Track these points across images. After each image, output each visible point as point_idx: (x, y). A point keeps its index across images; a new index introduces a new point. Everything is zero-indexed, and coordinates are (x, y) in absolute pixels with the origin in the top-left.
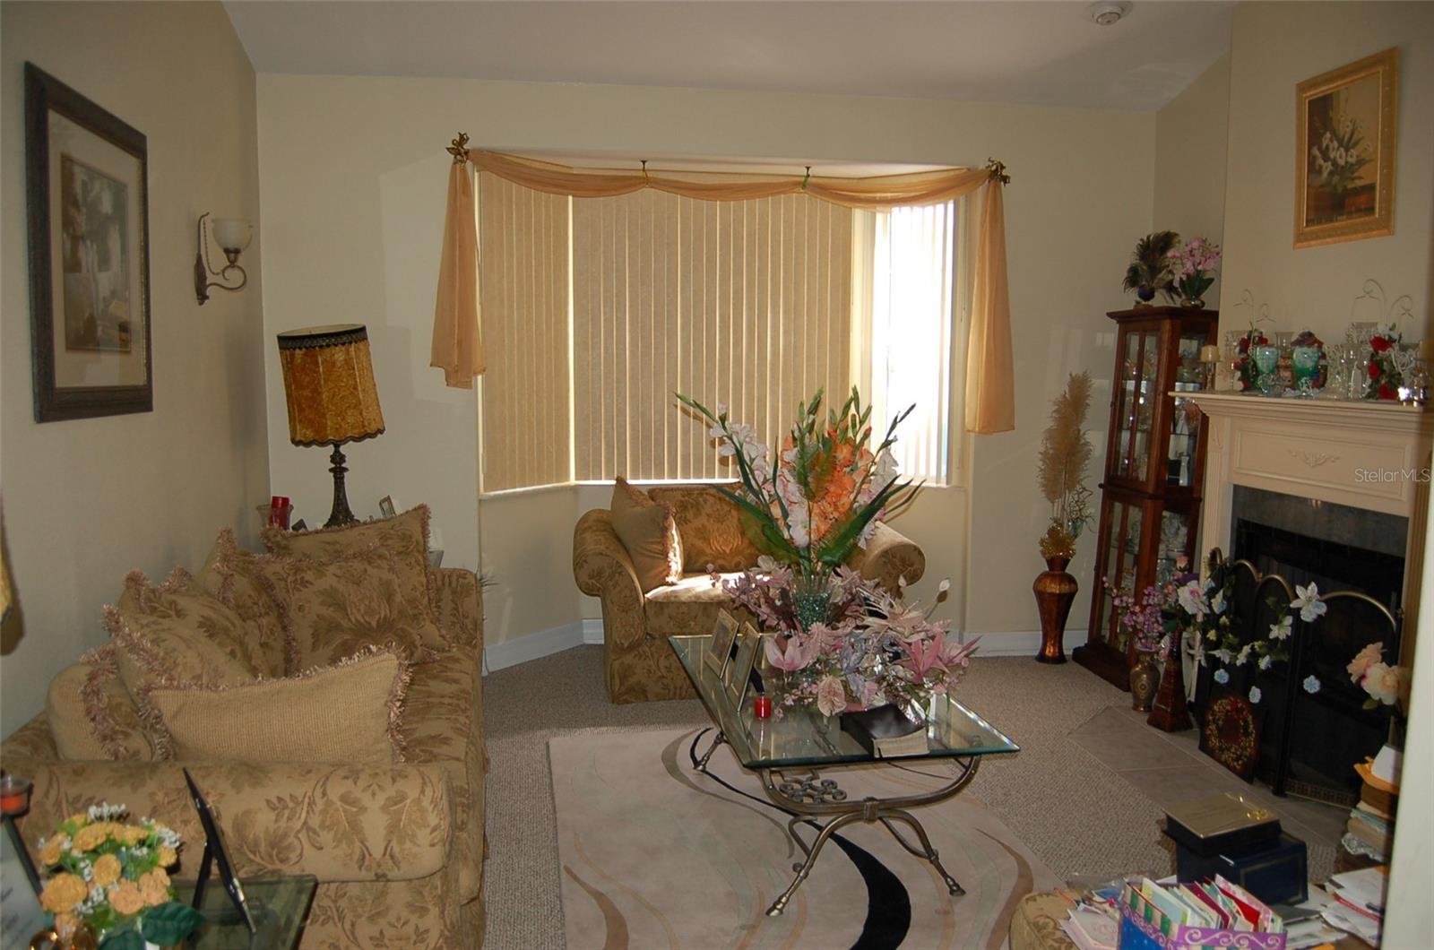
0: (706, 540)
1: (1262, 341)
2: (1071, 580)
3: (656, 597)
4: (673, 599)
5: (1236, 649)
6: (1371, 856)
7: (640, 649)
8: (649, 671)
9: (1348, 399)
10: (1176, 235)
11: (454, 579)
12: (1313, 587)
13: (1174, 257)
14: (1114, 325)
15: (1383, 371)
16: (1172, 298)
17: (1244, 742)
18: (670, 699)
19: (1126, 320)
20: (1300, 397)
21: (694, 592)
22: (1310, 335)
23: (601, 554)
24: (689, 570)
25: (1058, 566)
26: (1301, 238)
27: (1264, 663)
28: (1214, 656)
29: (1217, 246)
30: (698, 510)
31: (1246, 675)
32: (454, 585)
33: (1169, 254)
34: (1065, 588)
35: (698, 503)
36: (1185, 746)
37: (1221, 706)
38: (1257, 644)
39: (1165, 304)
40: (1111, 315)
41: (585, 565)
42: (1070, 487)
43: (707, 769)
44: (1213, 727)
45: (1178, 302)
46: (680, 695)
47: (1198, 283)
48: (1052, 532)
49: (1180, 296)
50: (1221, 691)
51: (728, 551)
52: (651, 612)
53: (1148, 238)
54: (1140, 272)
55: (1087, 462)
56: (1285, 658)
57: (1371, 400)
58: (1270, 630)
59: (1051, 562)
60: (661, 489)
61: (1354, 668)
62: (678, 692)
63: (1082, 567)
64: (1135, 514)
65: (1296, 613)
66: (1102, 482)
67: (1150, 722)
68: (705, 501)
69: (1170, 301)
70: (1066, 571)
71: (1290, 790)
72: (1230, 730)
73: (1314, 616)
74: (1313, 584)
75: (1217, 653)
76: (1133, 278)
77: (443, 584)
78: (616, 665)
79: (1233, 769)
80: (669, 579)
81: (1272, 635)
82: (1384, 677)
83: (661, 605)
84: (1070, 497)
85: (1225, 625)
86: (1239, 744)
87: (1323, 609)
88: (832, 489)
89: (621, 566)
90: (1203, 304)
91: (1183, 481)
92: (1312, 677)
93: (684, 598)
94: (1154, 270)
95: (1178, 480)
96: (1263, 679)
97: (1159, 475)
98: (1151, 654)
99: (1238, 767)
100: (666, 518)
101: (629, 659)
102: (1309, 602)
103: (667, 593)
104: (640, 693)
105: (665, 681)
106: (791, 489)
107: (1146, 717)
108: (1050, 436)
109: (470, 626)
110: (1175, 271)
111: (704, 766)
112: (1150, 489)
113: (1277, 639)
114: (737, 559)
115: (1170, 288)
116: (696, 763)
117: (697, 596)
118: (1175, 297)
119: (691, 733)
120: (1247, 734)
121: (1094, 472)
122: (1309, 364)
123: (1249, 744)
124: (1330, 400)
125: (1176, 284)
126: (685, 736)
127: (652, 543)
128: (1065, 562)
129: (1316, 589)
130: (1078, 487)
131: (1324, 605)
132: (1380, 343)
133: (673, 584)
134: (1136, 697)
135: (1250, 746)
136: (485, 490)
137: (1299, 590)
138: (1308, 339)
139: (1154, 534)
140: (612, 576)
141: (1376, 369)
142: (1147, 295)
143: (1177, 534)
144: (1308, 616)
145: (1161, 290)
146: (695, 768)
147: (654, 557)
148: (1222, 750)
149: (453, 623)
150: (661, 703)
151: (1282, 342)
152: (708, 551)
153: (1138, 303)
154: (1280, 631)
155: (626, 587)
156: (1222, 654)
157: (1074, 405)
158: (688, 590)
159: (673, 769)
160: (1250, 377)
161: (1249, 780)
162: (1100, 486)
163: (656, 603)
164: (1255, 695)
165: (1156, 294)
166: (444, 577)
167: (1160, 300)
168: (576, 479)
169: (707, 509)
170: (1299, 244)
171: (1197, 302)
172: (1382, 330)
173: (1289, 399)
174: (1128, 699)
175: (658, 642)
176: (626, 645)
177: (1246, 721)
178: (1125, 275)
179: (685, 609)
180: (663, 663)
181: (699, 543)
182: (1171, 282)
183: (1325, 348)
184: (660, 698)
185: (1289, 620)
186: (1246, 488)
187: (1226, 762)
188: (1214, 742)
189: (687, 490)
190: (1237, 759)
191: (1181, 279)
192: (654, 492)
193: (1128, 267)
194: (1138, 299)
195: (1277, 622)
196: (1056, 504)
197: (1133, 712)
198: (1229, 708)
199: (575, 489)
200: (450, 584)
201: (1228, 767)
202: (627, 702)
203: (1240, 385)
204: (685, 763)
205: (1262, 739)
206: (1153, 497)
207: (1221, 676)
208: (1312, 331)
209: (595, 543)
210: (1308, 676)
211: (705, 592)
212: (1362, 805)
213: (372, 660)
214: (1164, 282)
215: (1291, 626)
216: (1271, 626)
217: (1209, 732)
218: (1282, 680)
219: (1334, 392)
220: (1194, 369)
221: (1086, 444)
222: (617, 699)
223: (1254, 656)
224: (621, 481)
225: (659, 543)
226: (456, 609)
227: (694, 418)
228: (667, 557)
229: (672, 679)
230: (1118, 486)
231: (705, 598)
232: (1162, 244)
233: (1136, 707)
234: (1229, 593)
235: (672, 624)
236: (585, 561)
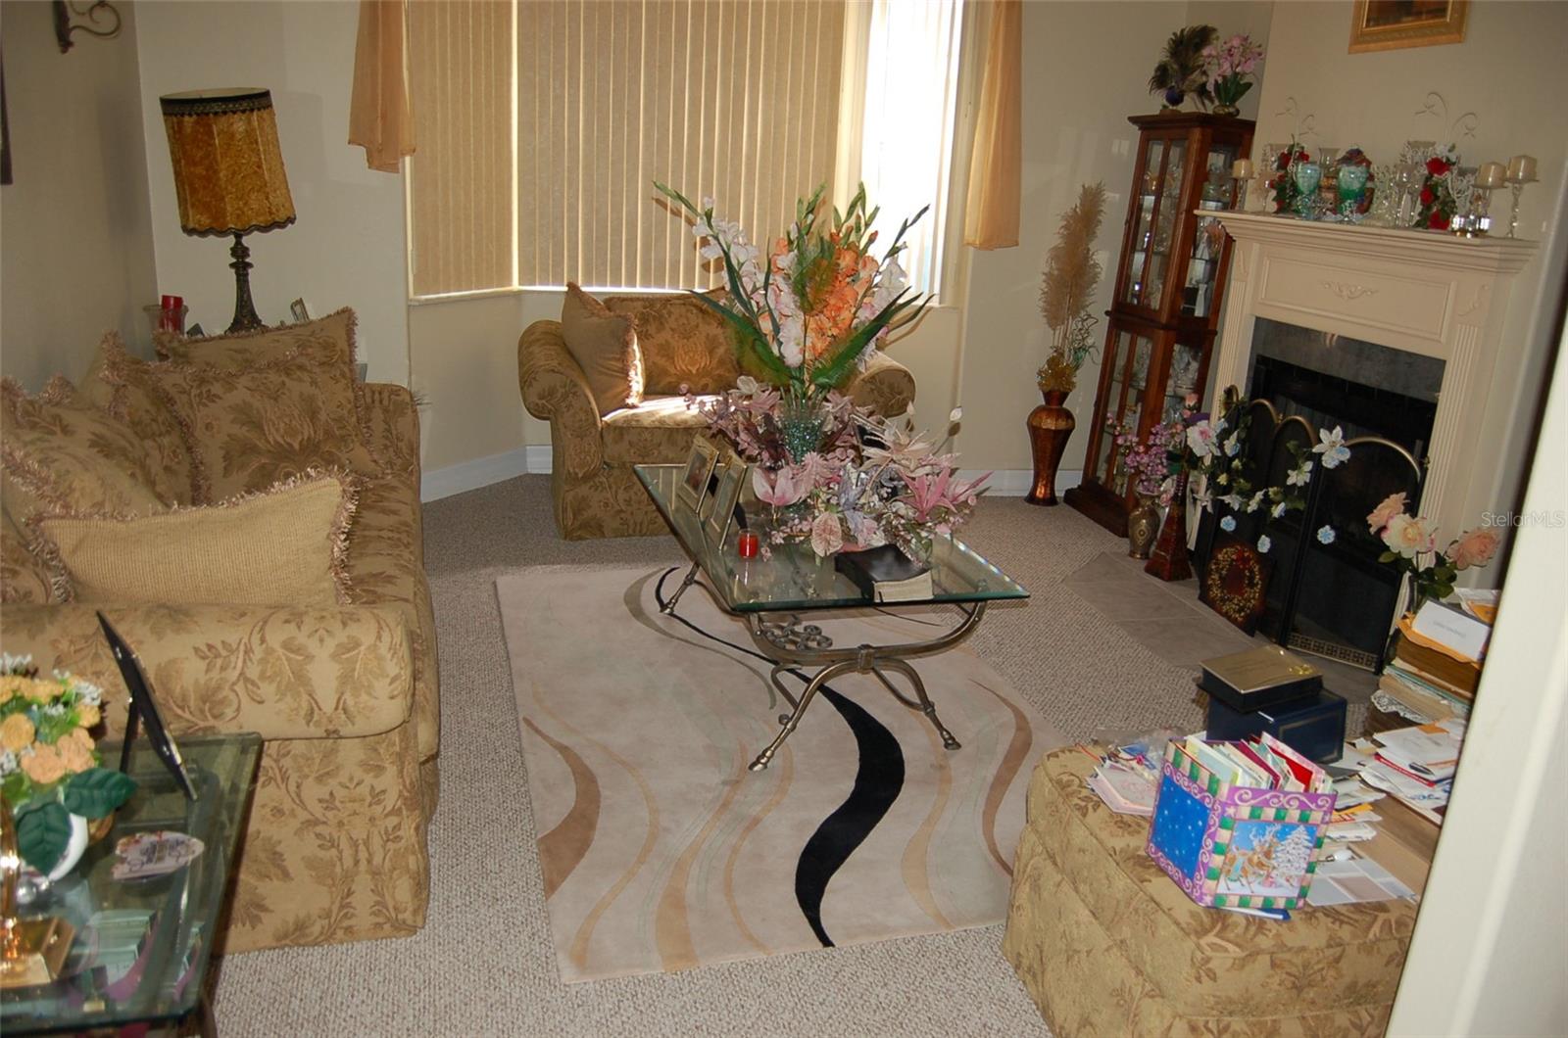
0: (671, 359)
1: (1303, 157)
2: (1069, 416)
3: (615, 421)
4: (634, 423)
5: (1248, 495)
6: (1402, 714)
7: (597, 480)
8: (606, 505)
9: (1396, 227)
10: (1214, 30)
11: (385, 395)
12: (1338, 430)
13: (1210, 56)
14: (1135, 132)
15: (1437, 198)
16: (1203, 104)
17: (1249, 593)
18: (629, 535)
19: (1149, 127)
20: (1341, 222)
21: (657, 416)
22: (1358, 152)
23: (553, 371)
24: (650, 392)
25: (1055, 398)
26: (1359, 40)
27: (1277, 511)
28: (1223, 501)
29: (1260, 46)
30: (661, 323)
31: (1257, 523)
32: (385, 402)
33: (1205, 52)
34: (1062, 424)
35: (661, 316)
36: (1184, 595)
37: (1226, 555)
38: (1272, 490)
39: (1194, 110)
40: (1131, 119)
41: (534, 383)
42: (1075, 313)
43: (675, 613)
44: (1216, 576)
45: (1210, 108)
46: (640, 531)
47: (1234, 88)
48: (1053, 362)
49: (1212, 102)
50: (1225, 538)
51: (694, 372)
52: (608, 439)
53: (1182, 31)
54: (1170, 71)
55: (1094, 286)
56: (1301, 506)
57: (1420, 229)
58: (1288, 476)
59: (1048, 396)
60: (619, 298)
61: (1375, 519)
62: (638, 527)
63: (1081, 403)
64: (1144, 346)
65: (1317, 458)
66: (1110, 309)
67: (1148, 570)
68: (670, 313)
69: (1200, 106)
70: (1064, 406)
71: (1292, 644)
72: (1234, 581)
73: (1336, 463)
74: (1338, 428)
75: (1227, 499)
76: (1161, 78)
77: (373, 402)
78: (570, 497)
79: (1234, 621)
80: (630, 401)
81: (1290, 482)
82: (1406, 529)
83: (621, 430)
84: (1073, 325)
85: (1237, 470)
86: (1242, 595)
87: (1346, 455)
88: (832, 301)
89: (575, 385)
90: (1238, 111)
91: (1199, 311)
92: (1327, 527)
93: (646, 422)
94: (1186, 70)
95: (1194, 310)
96: (1276, 528)
97: (1173, 303)
98: (1152, 498)
99: (1240, 619)
100: (627, 331)
101: (584, 490)
102: (1333, 447)
103: (627, 416)
104: (595, 529)
105: (623, 515)
106: (785, 300)
107: (1144, 564)
108: (1056, 255)
109: (405, 450)
110: (1209, 73)
111: (672, 609)
112: (1164, 319)
113: (1294, 485)
114: (704, 381)
115: (1202, 91)
116: (663, 606)
117: (662, 421)
118: (1207, 102)
119: (656, 573)
120: (1252, 585)
121: (1101, 299)
122: (1356, 186)
123: (1253, 596)
124: (1374, 226)
125: (1210, 87)
126: (649, 576)
127: (609, 359)
128: (1064, 396)
129: (1341, 434)
130: (1083, 314)
131: (1347, 450)
132: (1438, 166)
133: (634, 407)
134: (1133, 542)
135: (1254, 598)
136: (415, 293)
137: (1323, 434)
138: (1355, 157)
139: (1162, 371)
140: (565, 396)
141: (1429, 194)
142: (1175, 99)
143: (1186, 369)
144: (1329, 462)
145: (1191, 94)
146: (662, 611)
147: (612, 376)
148: (1223, 600)
149: (386, 447)
150: (620, 540)
151: (1325, 160)
152: (672, 371)
153: (1165, 107)
154: (1298, 477)
155: (581, 409)
156: (1233, 501)
157: (1084, 222)
158: (651, 414)
159: (638, 613)
160: (1286, 197)
161: (1252, 635)
162: (1107, 313)
163: (616, 428)
164: (1264, 544)
165: (1186, 98)
166: (373, 392)
167: (1189, 105)
168: (520, 284)
169: (672, 323)
170: (1358, 47)
171: (1231, 110)
172: (1441, 151)
173: (1330, 222)
174: (1125, 545)
175: (616, 472)
176: (580, 475)
177: (1252, 572)
178: (1153, 73)
179: (647, 435)
180: (622, 496)
181: (662, 361)
182: (1204, 85)
183: (1374, 168)
184: (619, 534)
185: (1309, 466)
186: (1270, 321)
187: (1227, 613)
188: (1216, 592)
189: (649, 301)
190: (1239, 611)
191: (1216, 81)
192: (612, 302)
193: (1156, 65)
194: (1165, 102)
195: (1296, 467)
196: (1057, 332)
197: (1130, 559)
198: (1234, 557)
199: (518, 294)
200: (381, 402)
201: (1229, 618)
202: (580, 538)
203: (1273, 206)
204: (651, 606)
205: (1266, 591)
206: (1165, 327)
207: (1228, 524)
208: (1361, 149)
209: (544, 357)
210: (1323, 526)
211: (670, 417)
212: (1397, 662)
213: (310, 486)
214: (1196, 85)
215: (1311, 472)
216: (1289, 472)
217: (1210, 582)
218: (1295, 529)
219: (1379, 218)
220: (1222, 186)
221: (1095, 265)
222: (568, 535)
223: (1267, 502)
224: (573, 287)
225: (619, 359)
226: (389, 430)
227: (672, 212)
228: (628, 375)
229: (632, 513)
230: (1126, 316)
231: (671, 423)
232: (1197, 40)
233: (1132, 554)
234: (1243, 435)
235: (632, 451)
236: (534, 379)
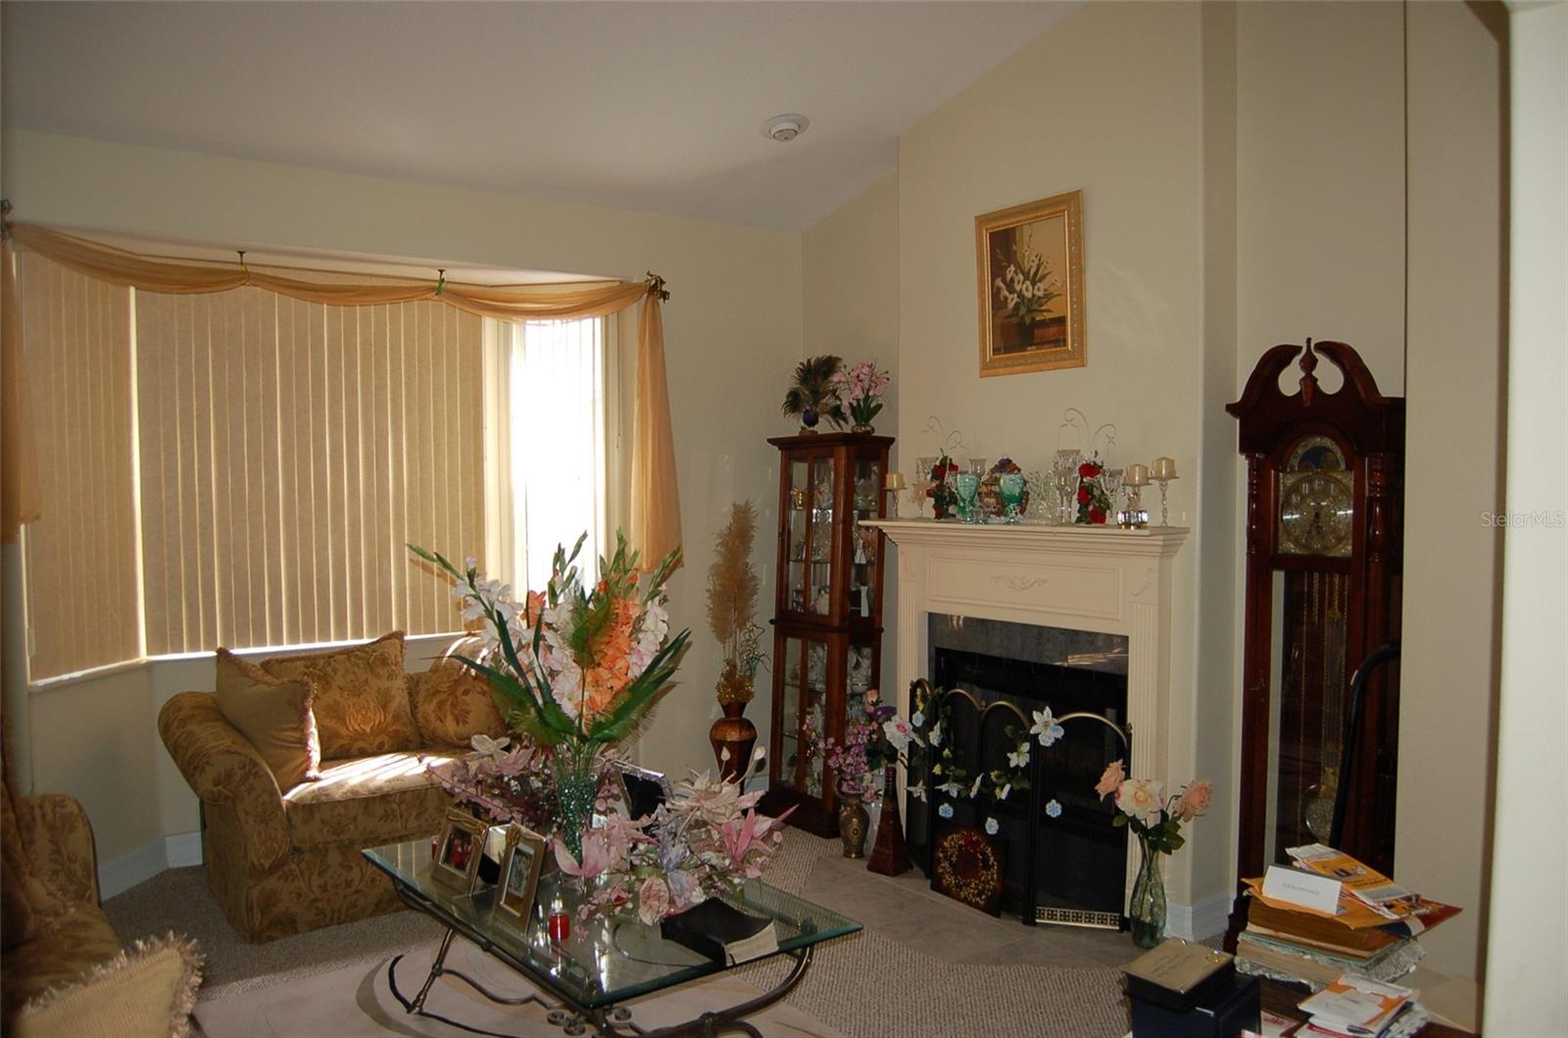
0: (341, 719)
1: (953, 468)
2: (749, 726)
3: (301, 799)
4: (323, 798)
5: (968, 782)
6: (1268, 976)
7: (286, 868)
8: (299, 895)
9: (1062, 525)
10: (838, 359)
11: (48, 809)
12: (1048, 711)
13: (839, 382)
14: (776, 453)
15: (1093, 497)
16: (839, 425)
17: (984, 875)
18: (327, 926)
19: (790, 448)
20: (1008, 523)
21: (347, 787)
22: (1009, 461)
23: (229, 752)
24: (330, 758)
25: (734, 710)
26: (987, 369)
27: (1003, 794)
28: (941, 790)
29: (887, 372)
30: (328, 683)
31: (985, 804)
32: (49, 817)
33: (835, 378)
34: (745, 735)
35: (326, 675)
36: (914, 886)
37: (951, 842)
38: (993, 774)
39: (833, 432)
40: (772, 441)
41: (207, 768)
42: (741, 626)
43: (425, 1010)
44: (946, 864)
45: (848, 427)
46: (339, 918)
47: (865, 411)
48: (729, 676)
49: (846, 422)
50: (940, 827)
51: (368, 730)
52: (297, 820)
53: (809, 361)
54: (802, 397)
55: (755, 597)
56: (1026, 785)
57: (1083, 524)
58: (1009, 760)
59: (726, 708)
60: (277, 660)
61: (1103, 787)
62: (336, 915)
63: (759, 712)
64: (819, 655)
65: (1034, 740)
66: (774, 618)
67: (871, 868)
68: (335, 671)
69: (838, 427)
70: (744, 716)
71: (1040, 918)
72: (967, 865)
73: (1053, 740)
74: (1048, 709)
75: (944, 787)
76: (794, 402)
77: (34, 819)
78: (255, 893)
79: (976, 906)
80: (312, 773)
81: (1012, 764)
82: (1136, 793)
83: (308, 808)
84: (741, 636)
85: (948, 759)
86: (979, 878)
87: (1060, 733)
89: (256, 764)
90: (873, 429)
91: (865, 612)
92: (1054, 801)
93: (338, 795)
94: (817, 395)
95: (859, 611)
96: (1000, 810)
97: (843, 607)
98: (859, 796)
99: (982, 903)
100: (305, 697)
101: (271, 883)
102: (1047, 727)
103: (314, 791)
104: (287, 925)
105: (320, 905)
107: (864, 863)
108: (716, 571)
109: (80, 873)
110: (841, 397)
111: (421, 1007)
112: (836, 622)
113: (1017, 766)
114: (379, 740)
115: (836, 413)
116: (409, 1007)
117: (354, 791)
118: (842, 422)
119: (381, 965)
120: (987, 866)
121: (764, 606)
122: (1017, 491)
123: (992, 877)
124: (1039, 525)
125: (846, 410)
126: (375, 971)
127: (287, 730)
128: (742, 706)
129: (1050, 713)
130: (748, 625)
131: (1060, 728)
132: (1090, 469)
133: (316, 779)
134: (847, 841)
135: (992, 879)
136: (32, 679)
137: (1036, 715)
138: (1006, 466)
139: (837, 673)
140: (244, 779)
141: (1085, 495)
142: (811, 421)
143: (858, 665)
144: (1046, 740)
145: (826, 416)
146: (409, 1012)
147: (289, 747)
148: (959, 887)
149: (55, 873)
150: (319, 933)
151: (976, 468)
152: (344, 732)
153: (803, 428)
154: (1019, 759)
155: (264, 791)
156: (952, 789)
157: (739, 534)
158: (339, 785)
159: (384, 1020)
160: (944, 503)
161: (997, 915)
162: (772, 622)
163: (304, 806)
164: (992, 826)
165: (820, 419)
166: (32, 808)
167: (825, 426)
168: (150, 652)
169: (338, 680)
170: (986, 372)
171: (868, 428)
172: (1088, 457)
173: (996, 524)
174: (836, 845)
175: (307, 856)
176: (267, 866)
177: (984, 854)
178: (785, 400)
179: (341, 810)
180: (316, 882)
181: (332, 724)
182: (838, 408)
183: (1025, 473)
184: (314, 926)
185: (1026, 747)
186: (943, 616)
187: (966, 898)
188: (949, 880)
189: (310, 659)
190: (980, 894)
191: (851, 404)
192: (270, 664)
193: (787, 392)
194: (803, 424)
195: (1014, 749)
196: (727, 645)
197: (846, 859)
198: (962, 842)
199: (149, 667)
200: (44, 817)
201: (970, 903)
202: (271, 939)
203: (932, 513)
204: (396, 1009)
205: (1004, 871)
206: (839, 630)
207: (946, 810)
208: (1011, 458)
209: (211, 737)
210: (1049, 801)
211: (361, 785)
212: (1250, 927)
214: (829, 408)
215: (1029, 752)
216: (1009, 755)
217: (941, 871)
218: (1022, 809)
219: (1041, 517)
220: (868, 496)
221: (754, 578)
222: (256, 937)
223: (988, 786)
224: (223, 653)
225: (293, 729)
226: (58, 851)
228: (306, 744)
229: (329, 900)
230: (790, 622)
231: (364, 793)
232: (825, 369)
233: (847, 854)
234: (945, 725)
235: (325, 830)
236: (208, 763)
